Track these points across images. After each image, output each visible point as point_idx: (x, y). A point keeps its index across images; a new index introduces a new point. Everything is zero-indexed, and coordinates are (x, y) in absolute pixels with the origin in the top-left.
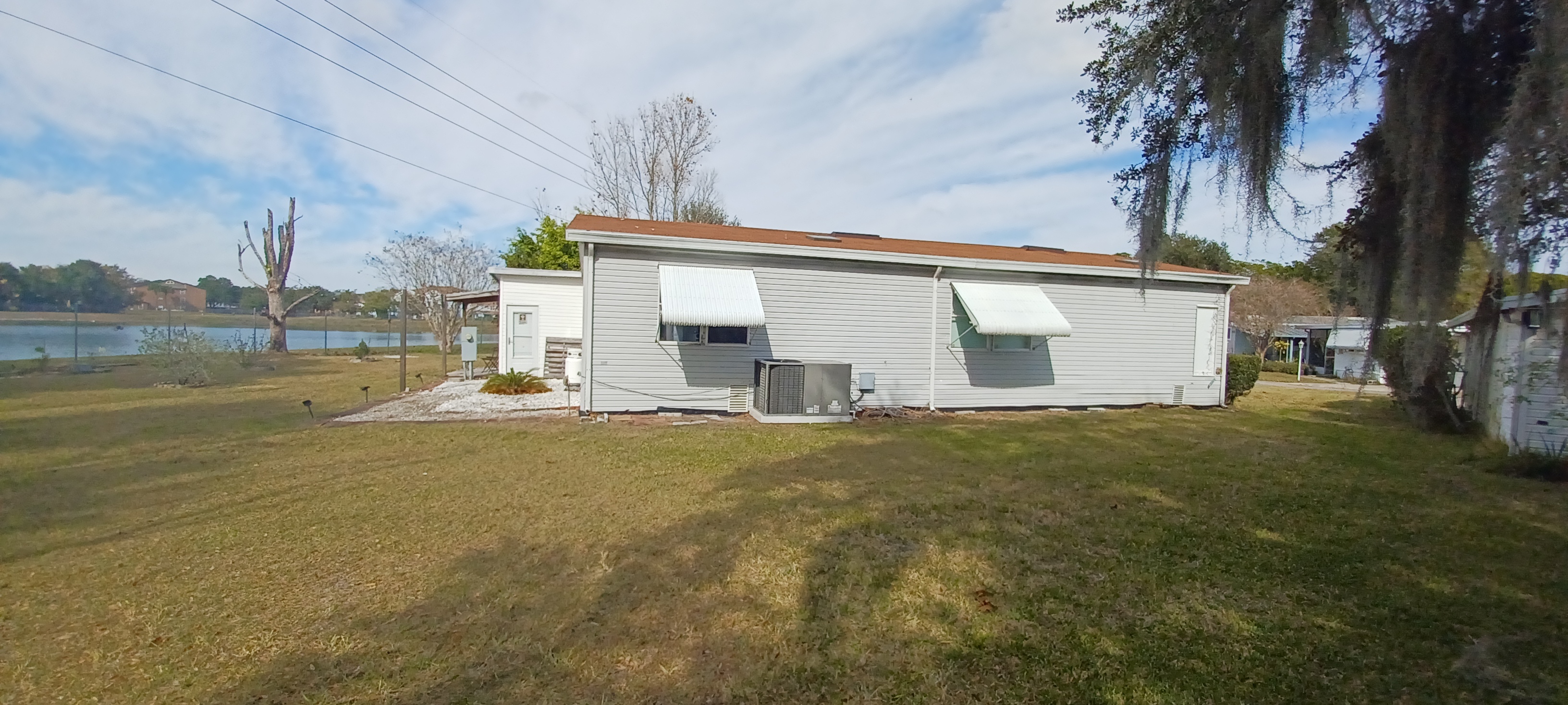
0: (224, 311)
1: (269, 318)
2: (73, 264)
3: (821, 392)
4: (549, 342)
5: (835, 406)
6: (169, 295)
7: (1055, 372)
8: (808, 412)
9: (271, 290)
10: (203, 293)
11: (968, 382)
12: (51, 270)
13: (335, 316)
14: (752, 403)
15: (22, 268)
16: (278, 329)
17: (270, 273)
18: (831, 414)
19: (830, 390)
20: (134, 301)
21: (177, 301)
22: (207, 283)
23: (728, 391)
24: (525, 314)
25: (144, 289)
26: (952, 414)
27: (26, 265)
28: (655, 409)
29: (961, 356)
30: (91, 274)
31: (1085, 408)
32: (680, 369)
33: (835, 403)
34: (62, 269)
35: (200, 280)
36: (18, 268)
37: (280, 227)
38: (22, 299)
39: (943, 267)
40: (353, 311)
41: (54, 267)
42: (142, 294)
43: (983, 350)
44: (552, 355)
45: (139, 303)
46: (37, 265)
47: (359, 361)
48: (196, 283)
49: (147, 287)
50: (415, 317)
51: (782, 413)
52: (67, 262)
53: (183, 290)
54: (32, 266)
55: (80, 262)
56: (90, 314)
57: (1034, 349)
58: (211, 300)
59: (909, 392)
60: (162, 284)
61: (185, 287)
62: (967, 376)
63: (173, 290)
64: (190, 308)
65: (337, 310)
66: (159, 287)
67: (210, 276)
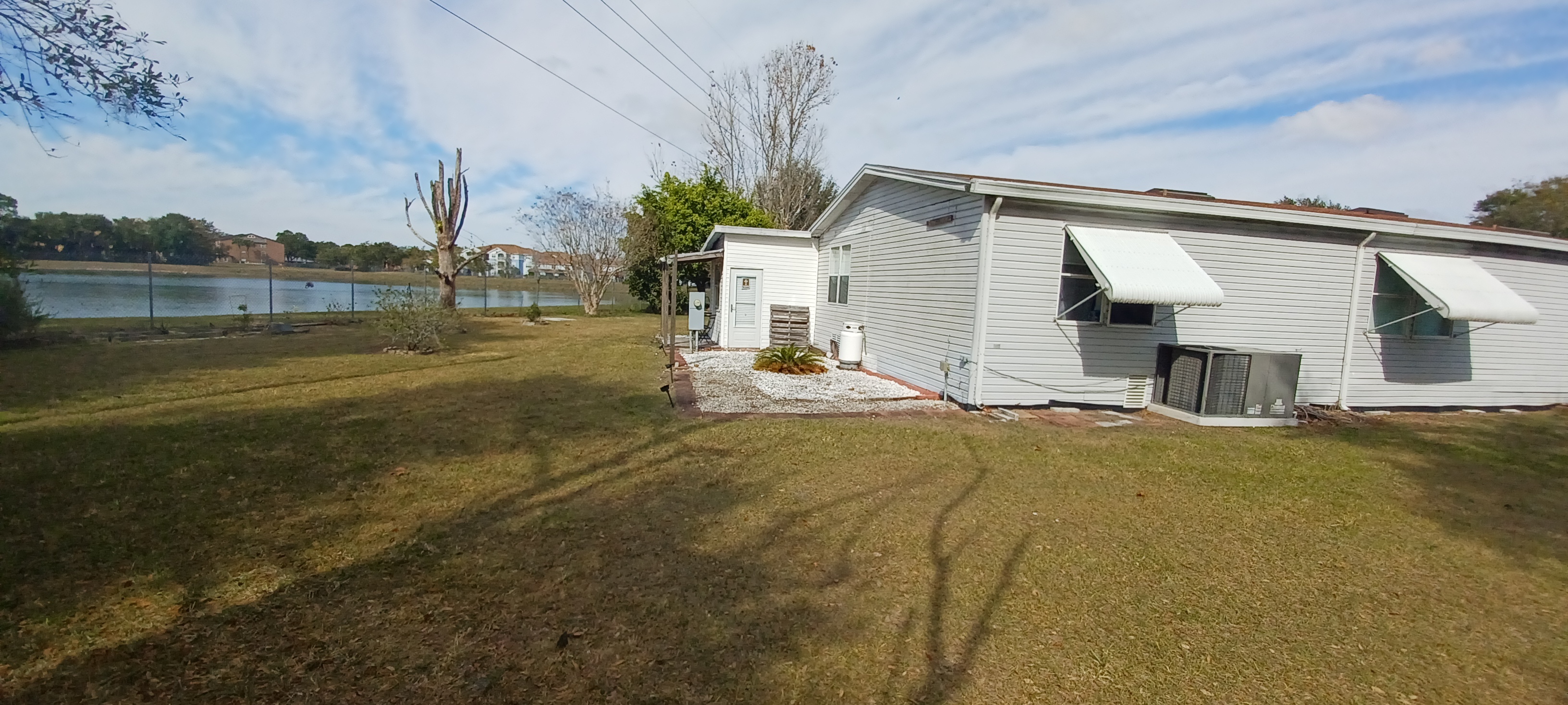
0: (300, 265)
1: (440, 276)
2: (164, 217)
3: (1266, 389)
4: (775, 310)
5: (1279, 406)
6: (251, 248)
7: (1473, 365)
8: (1249, 412)
9: (442, 247)
10: (282, 247)
11: (1382, 376)
12: (144, 222)
13: (404, 272)
14: (1150, 397)
15: (115, 220)
16: (448, 289)
17: (441, 229)
18: (1275, 416)
19: (1277, 386)
20: (222, 253)
21: (258, 254)
22: (285, 238)
23: (1126, 383)
24: (748, 278)
25: (228, 243)
26: (1361, 415)
27: (119, 218)
28: (1047, 402)
29: (1378, 344)
30: (181, 226)
31: (1496, 409)
32: (1077, 355)
33: (1279, 402)
34: (153, 223)
35: (278, 234)
36: (111, 220)
37: (450, 180)
38: (117, 249)
39: (1379, 233)
40: (421, 267)
41: (146, 219)
42: (229, 248)
43: (1400, 337)
44: (778, 324)
45: (225, 256)
46: (130, 217)
47: (532, 324)
48: (275, 238)
49: (231, 241)
50: (480, 274)
51: (1221, 413)
52: (158, 216)
53: (263, 244)
54: (124, 218)
55: (170, 216)
56: (182, 266)
57: (1455, 336)
58: (288, 254)
59: (1319, 387)
60: (245, 238)
61: (265, 241)
62: (1381, 369)
63: (255, 244)
64: (271, 263)
65: (404, 266)
66: (242, 241)
67: (287, 231)
